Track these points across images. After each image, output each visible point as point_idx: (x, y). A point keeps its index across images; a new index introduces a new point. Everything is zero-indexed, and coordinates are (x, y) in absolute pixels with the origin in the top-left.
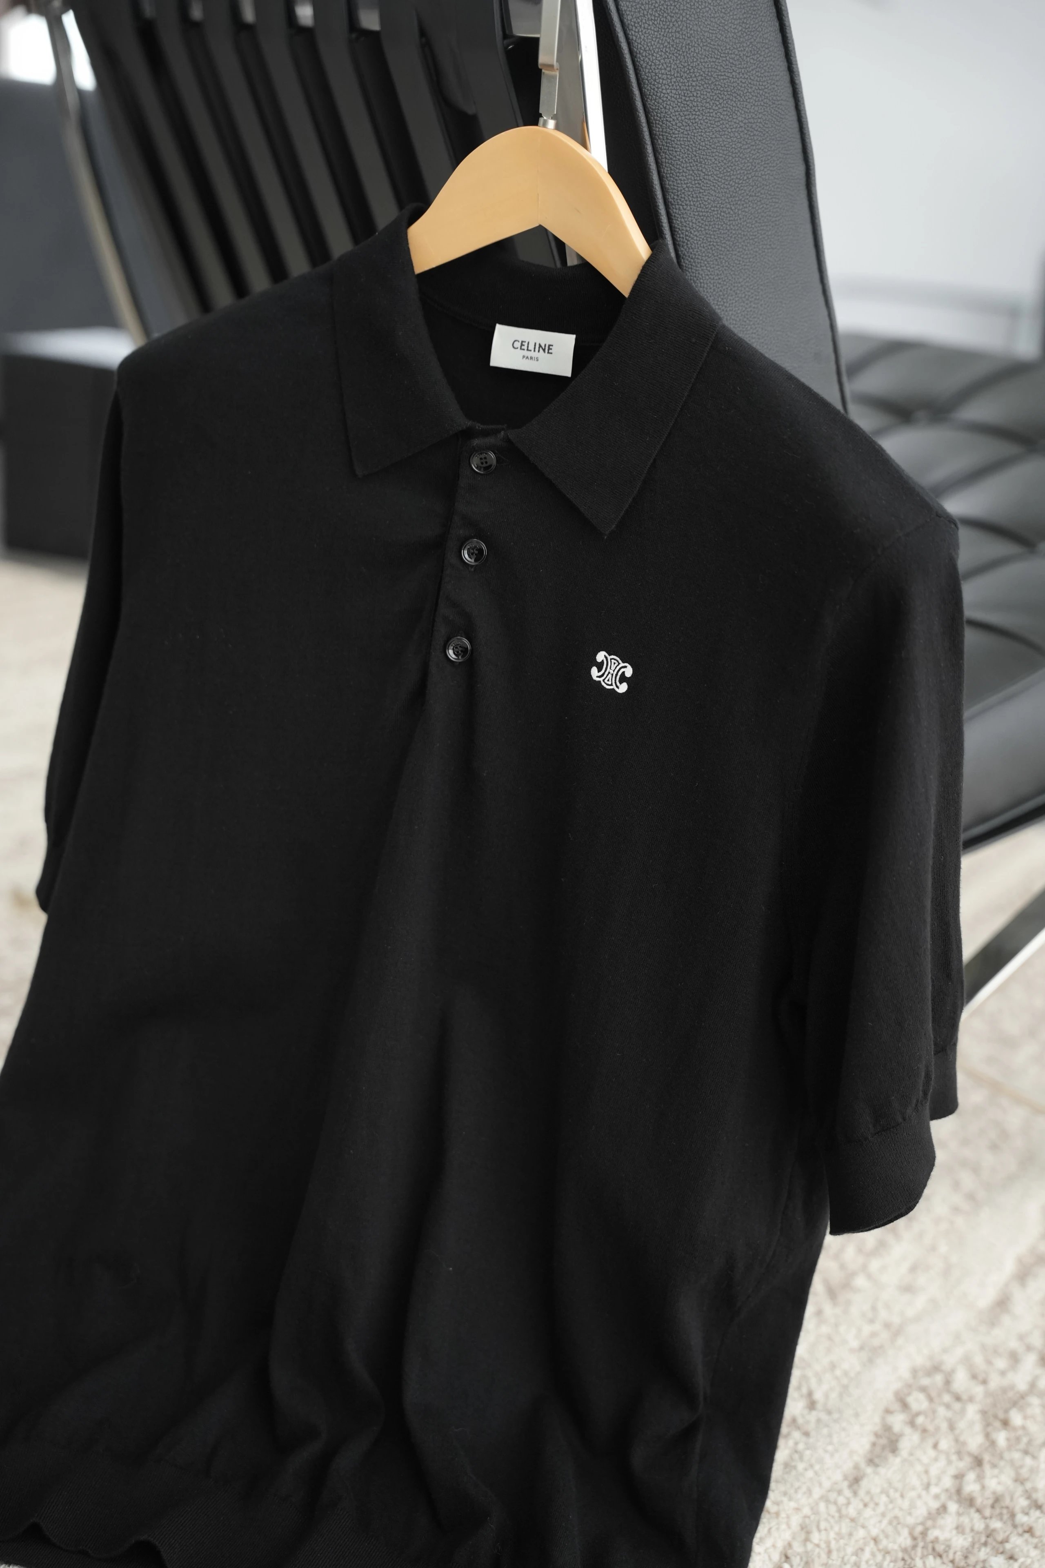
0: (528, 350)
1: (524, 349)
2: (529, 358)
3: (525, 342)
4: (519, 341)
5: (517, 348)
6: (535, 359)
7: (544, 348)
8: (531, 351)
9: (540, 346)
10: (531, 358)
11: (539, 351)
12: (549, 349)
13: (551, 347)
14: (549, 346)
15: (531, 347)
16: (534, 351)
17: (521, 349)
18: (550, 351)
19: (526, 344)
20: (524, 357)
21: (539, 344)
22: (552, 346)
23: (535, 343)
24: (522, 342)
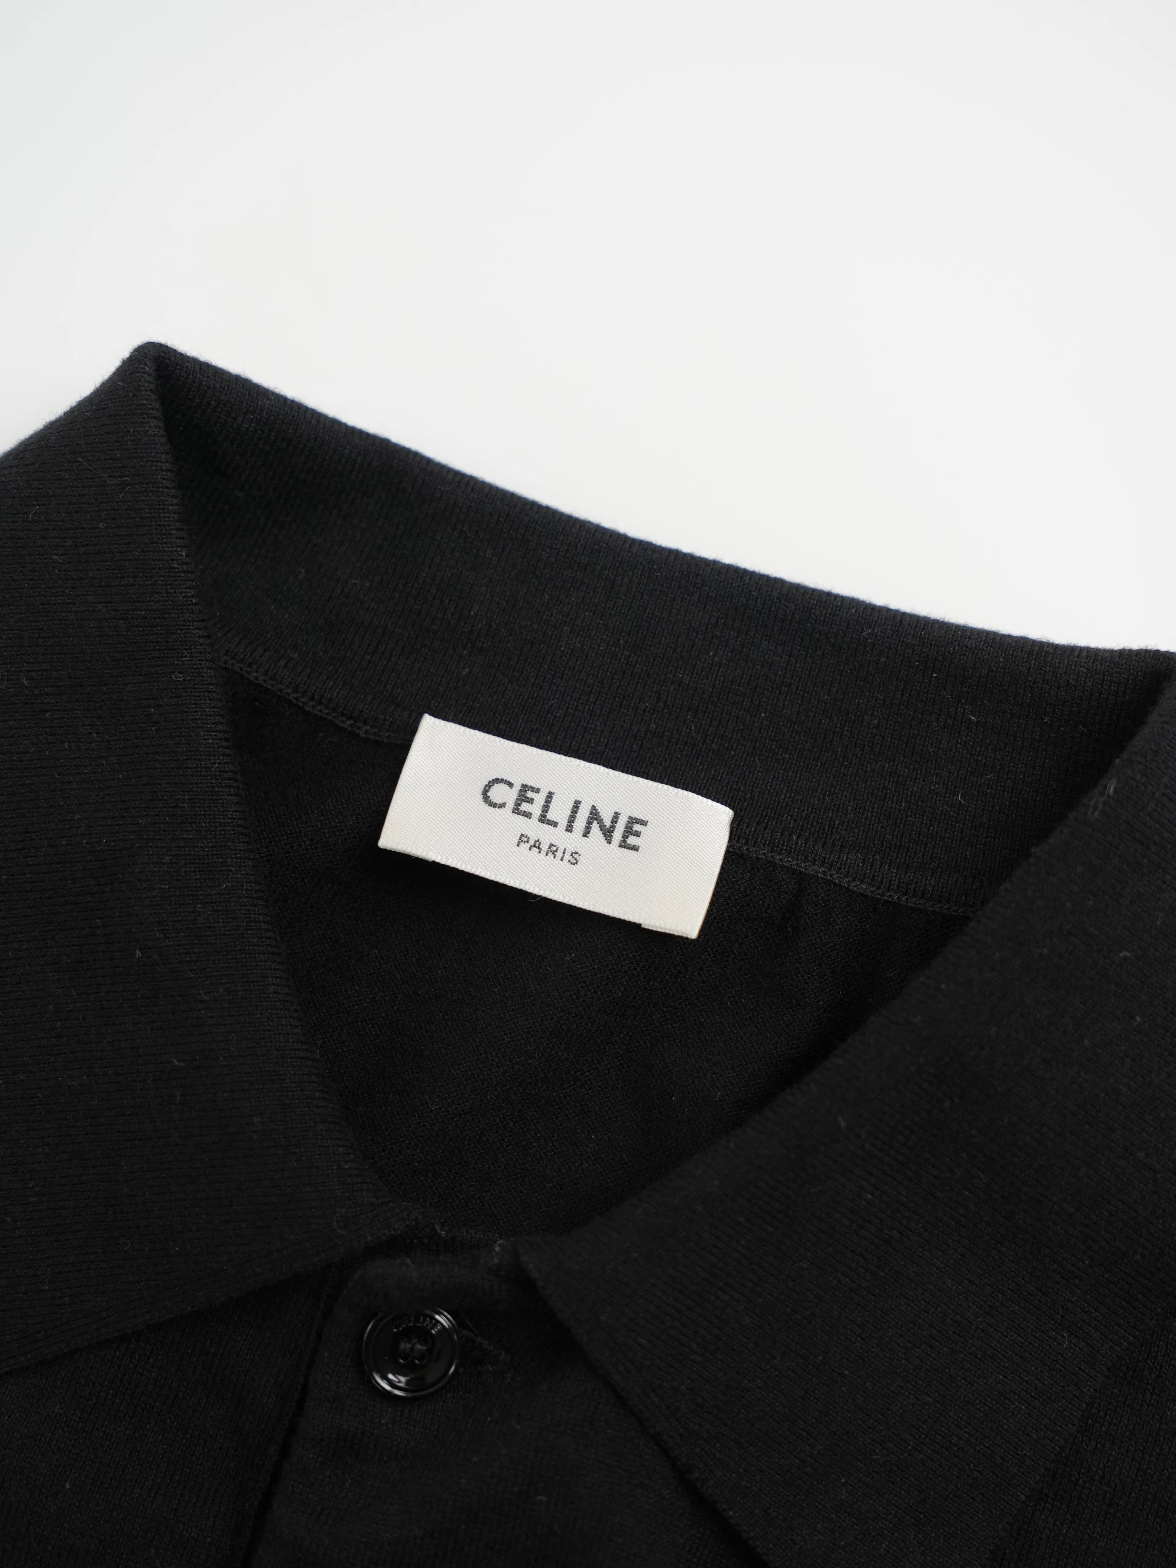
0: (543, 819)
1: (528, 815)
2: (545, 848)
3: (537, 791)
4: (511, 785)
5: (502, 806)
6: (567, 856)
7: (608, 824)
8: (555, 824)
9: (594, 815)
10: (552, 850)
11: (586, 834)
12: (629, 831)
13: (637, 827)
14: (632, 821)
15: (559, 812)
16: (569, 828)
17: (516, 810)
18: (632, 840)
19: (539, 799)
20: (523, 839)
21: (594, 808)
22: (644, 823)
23: (577, 805)
24: (525, 788)
